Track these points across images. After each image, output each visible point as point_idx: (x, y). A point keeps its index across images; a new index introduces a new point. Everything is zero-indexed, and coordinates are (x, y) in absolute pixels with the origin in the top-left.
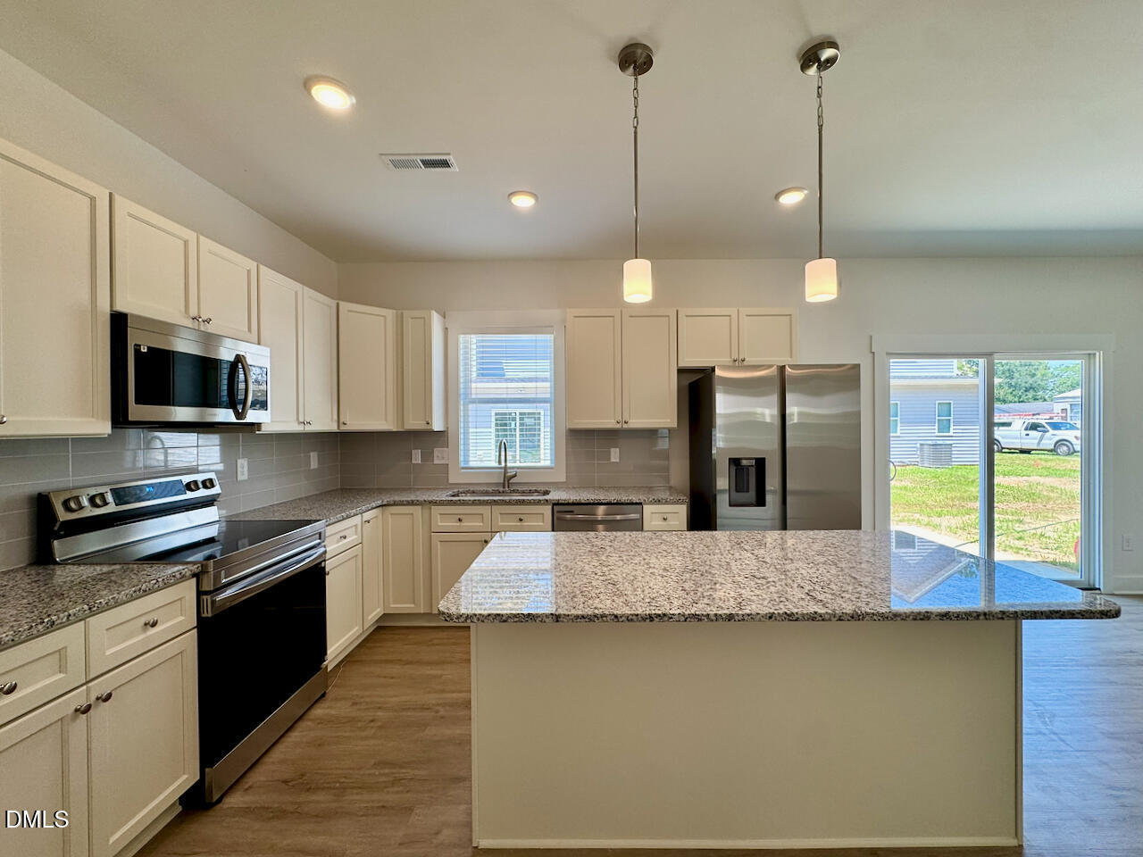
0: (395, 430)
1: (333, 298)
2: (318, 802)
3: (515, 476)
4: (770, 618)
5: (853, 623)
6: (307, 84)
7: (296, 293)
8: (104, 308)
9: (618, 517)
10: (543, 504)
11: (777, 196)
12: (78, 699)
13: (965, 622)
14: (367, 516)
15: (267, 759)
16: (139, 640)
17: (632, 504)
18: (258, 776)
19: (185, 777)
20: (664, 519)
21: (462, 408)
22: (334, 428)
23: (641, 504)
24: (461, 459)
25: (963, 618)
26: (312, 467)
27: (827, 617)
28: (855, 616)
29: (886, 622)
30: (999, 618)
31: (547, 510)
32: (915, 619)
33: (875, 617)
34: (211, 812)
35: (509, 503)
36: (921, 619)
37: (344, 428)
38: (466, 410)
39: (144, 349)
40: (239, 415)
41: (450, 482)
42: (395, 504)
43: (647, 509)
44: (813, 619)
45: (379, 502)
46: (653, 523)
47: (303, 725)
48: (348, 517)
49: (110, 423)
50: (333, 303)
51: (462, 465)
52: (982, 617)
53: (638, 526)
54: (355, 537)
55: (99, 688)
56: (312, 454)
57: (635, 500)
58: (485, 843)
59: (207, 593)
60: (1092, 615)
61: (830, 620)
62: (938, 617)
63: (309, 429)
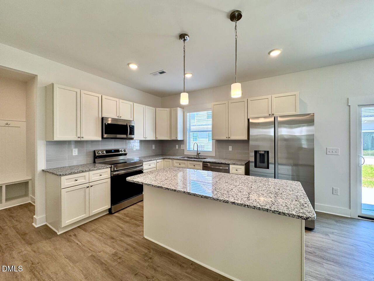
0: (170, 139)
1: (154, 107)
2: (127, 219)
3: (200, 153)
4: (184, 193)
5: (205, 199)
6: (128, 64)
7: (144, 108)
8: (100, 117)
9: (221, 168)
10: (200, 162)
11: (269, 53)
12: (87, 185)
13: (240, 207)
14: (158, 161)
15: (125, 209)
16: (99, 178)
17: (226, 164)
18: (122, 212)
19: (107, 206)
20: (237, 170)
21: (188, 133)
22: (154, 139)
23: (229, 164)
24: (188, 148)
25: (240, 205)
26: (153, 148)
27: (198, 196)
28: (206, 197)
29: (214, 201)
30: (253, 208)
31: (201, 164)
32: (224, 202)
33: (211, 199)
34: (112, 215)
35: (191, 161)
36: (225, 202)
37: (157, 139)
38: (189, 134)
39: (106, 124)
40: (127, 136)
41: (185, 154)
42: (166, 159)
43: (231, 166)
44: (195, 195)
45: (162, 158)
46: (233, 171)
47: (135, 205)
48: (151, 160)
49: (101, 138)
50: (154, 109)
51: (188, 149)
52: (246, 206)
53: (228, 171)
54: (154, 165)
55: (91, 184)
56: (153, 145)
57: (227, 163)
58: (146, 237)
59: (112, 171)
60: (294, 216)
61: (199, 196)
62: (231, 203)
63: (147, 139)
